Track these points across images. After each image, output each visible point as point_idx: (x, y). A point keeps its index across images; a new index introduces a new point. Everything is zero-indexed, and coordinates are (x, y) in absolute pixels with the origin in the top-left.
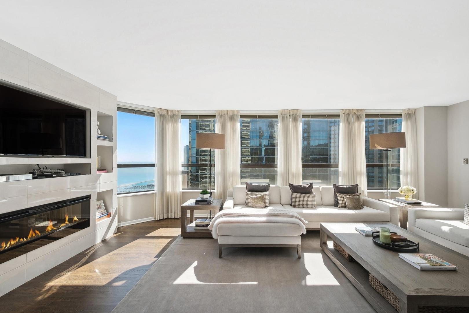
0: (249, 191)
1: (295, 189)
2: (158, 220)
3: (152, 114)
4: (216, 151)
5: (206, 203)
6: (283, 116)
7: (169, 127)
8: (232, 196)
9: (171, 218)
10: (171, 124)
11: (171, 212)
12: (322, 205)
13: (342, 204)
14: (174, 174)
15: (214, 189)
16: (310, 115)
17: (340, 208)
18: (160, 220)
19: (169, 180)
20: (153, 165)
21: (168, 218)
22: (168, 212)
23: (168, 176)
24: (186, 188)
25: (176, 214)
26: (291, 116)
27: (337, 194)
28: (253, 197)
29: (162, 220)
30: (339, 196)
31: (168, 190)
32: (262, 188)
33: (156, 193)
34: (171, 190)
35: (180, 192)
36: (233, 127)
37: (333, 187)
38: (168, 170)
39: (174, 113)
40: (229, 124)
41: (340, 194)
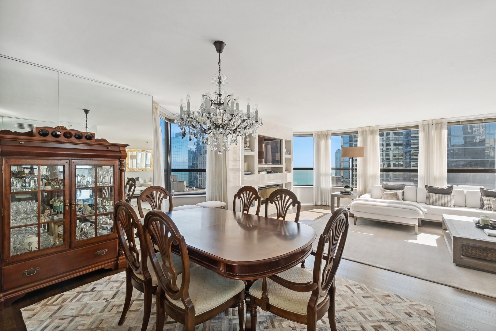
0: (385, 189)
1: (431, 190)
2: (316, 205)
3: (312, 135)
4: (358, 159)
5: (348, 194)
6: (424, 126)
7: (323, 142)
8: (370, 192)
9: (324, 205)
10: (324, 140)
11: (324, 201)
12: (466, 206)
13: (488, 207)
14: (326, 175)
15: (357, 188)
16: (460, 122)
17: (485, 210)
18: (317, 205)
19: (323, 179)
20: (312, 169)
21: (322, 205)
22: (322, 201)
23: (322, 177)
24: (335, 186)
25: (327, 203)
26: (434, 126)
27: (483, 197)
28: (387, 193)
29: (318, 205)
30: (485, 199)
31: (322, 186)
32: (397, 187)
33: (314, 187)
34: (324, 186)
35: (330, 188)
36: (373, 140)
37: (480, 191)
38: (322, 172)
39: (326, 133)
40: (369, 138)
41: (486, 197)
